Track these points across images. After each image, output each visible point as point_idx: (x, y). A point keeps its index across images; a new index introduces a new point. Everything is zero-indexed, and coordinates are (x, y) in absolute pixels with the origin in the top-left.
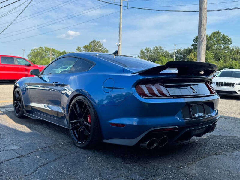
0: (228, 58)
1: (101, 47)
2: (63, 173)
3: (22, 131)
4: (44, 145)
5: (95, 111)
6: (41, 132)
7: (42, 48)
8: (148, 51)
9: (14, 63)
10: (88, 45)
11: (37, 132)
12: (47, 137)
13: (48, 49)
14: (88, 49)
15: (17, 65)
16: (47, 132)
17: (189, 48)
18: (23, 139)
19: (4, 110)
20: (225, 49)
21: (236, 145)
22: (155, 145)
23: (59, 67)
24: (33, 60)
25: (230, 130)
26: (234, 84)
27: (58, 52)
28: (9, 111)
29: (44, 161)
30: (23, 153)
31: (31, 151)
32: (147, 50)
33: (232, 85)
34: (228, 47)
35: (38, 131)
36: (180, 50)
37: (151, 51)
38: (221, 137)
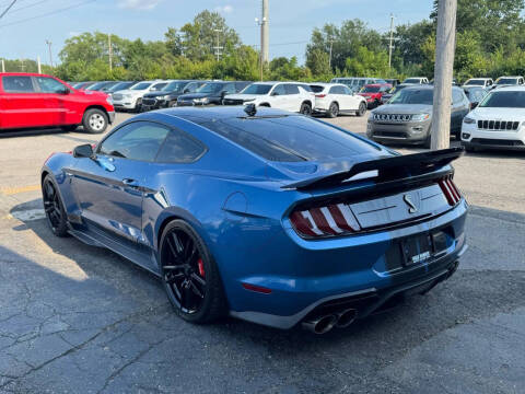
0: (513, 43)
1: (221, 28)
2: (156, 390)
3: (70, 276)
4: (117, 317)
5: (212, 257)
6: (107, 277)
7: (89, 35)
8: (330, 33)
9: (32, 88)
10: (193, 24)
11: (98, 277)
12: (120, 293)
13: (102, 38)
14: (192, 33)
15: (39, 94)
16: (119, 277)
17: (425, 21)
18: (74, 300)
19: (26, 216)
20: (507, 21)
21: (501, 295)
22: (330, 326)
23: (131, 85)
24: (72, 64)
25: (494, 252)
26: (517, 124)
27: (125, 43)
28: (37, 218)
29: (118, 361)
30: (77, 340)
31: (92, 334)
32: (328, 29)
33: (514, 126)
34: (515, 17)
35: (101, 275)
36: (404, 27)
37: (337, 33)
38: (471, 275)
